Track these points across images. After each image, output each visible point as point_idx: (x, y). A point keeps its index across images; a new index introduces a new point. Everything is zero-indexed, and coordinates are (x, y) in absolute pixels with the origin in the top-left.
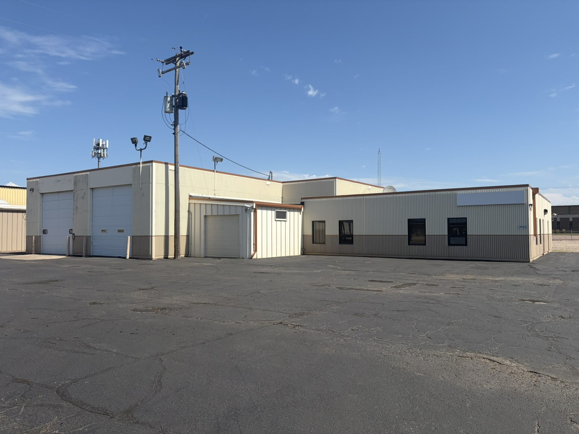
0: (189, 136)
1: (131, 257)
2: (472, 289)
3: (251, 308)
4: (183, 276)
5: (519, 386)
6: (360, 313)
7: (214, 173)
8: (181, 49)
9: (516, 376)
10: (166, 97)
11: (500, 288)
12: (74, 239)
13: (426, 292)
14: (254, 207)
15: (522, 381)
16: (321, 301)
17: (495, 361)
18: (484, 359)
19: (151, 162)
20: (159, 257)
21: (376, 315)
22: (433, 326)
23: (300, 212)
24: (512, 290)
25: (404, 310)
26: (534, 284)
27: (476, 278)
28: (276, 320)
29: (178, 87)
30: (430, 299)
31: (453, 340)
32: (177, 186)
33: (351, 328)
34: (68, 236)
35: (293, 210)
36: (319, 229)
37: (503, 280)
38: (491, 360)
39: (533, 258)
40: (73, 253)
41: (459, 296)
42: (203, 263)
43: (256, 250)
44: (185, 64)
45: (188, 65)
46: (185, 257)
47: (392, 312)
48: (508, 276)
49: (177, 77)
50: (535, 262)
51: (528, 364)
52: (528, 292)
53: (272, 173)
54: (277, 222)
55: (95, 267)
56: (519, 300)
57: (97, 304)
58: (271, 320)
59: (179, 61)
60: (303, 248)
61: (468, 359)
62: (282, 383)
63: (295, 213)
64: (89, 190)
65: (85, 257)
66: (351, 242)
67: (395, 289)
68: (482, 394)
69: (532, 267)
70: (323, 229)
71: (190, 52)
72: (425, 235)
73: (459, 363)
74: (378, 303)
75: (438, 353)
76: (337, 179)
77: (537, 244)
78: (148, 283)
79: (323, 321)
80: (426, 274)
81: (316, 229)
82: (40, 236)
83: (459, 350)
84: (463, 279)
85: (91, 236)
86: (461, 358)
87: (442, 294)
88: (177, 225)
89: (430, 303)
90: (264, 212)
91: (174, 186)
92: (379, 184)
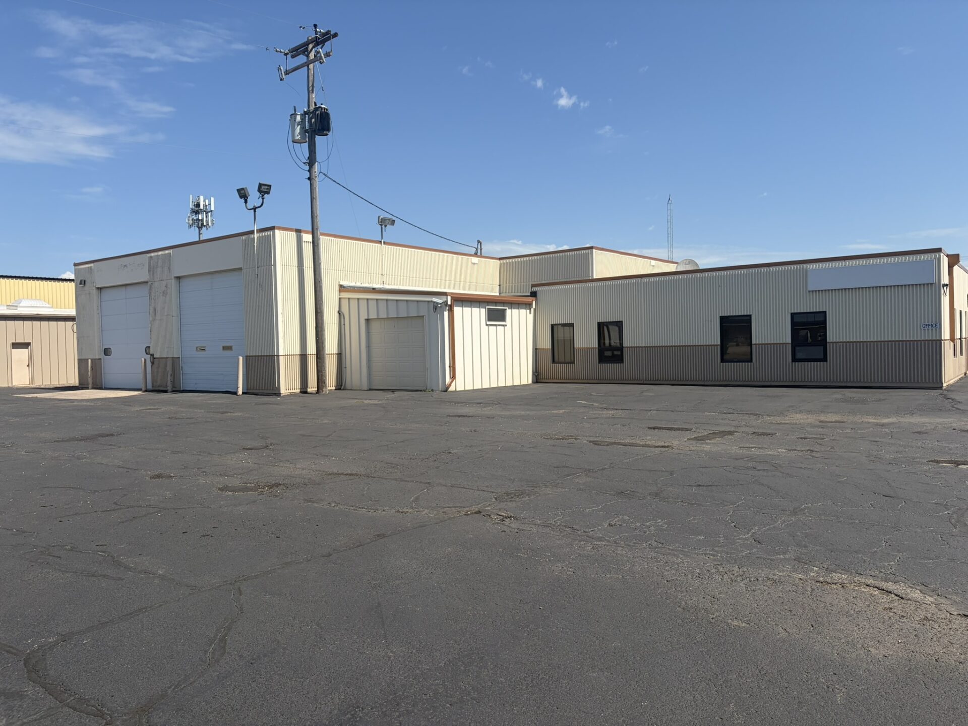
0: (335, 182)
1: (245, 391)
2: (838, 440)
3: (429, 483)
4: (325, 423)
5: (944, 650)
6: (627, 491)
7: (380, 245)
8: (315, 28)
9: (936, 626)
10: (294, 115)
11: (890, 437)
12: (153, 363)
13: (752, 448)
14: (449, 303)
15: (951, 637)
16: (557, 467)
17: (890, 592)
18: (868, 588)
19: (273, 228)
20: (292, 391)
21: (657, 495)
22: (765, 516)
23: (530, 309)
24: (914, 442)
25: (711, 484)
26: (954, 429)
27: (845, 420)
28: (471, 506)
29: (314, 96)
30: (760, 462)
31: (806, 546)
32: (317, 270)
33: (608, 521)
34: (143, 359)
35: (517, 306)
36: (564, 337)
37: (896, 423)
38: (883, 590)
39: (949, 381)
40: (153, 387)
41: (814, 454)
42: (364, 401)
43: (453, 377)
44: (323, 55)
45: (328, 57)
46: (336, 389)
47: (687, 487)
48: (904, 415)
49: (311, 78)
50: (952, 389)
51: (958, 599)
52: (944, 445)
53: (481, 243)
54: (490, 327)
55: (182, 410)
56: (929, 461)
57: (162, 477)
58: (462, 505)
59: (313, 50)
60: (536, 372)
61: (835, 587)
62: (459, 645)
63: (521, 310)
64: (173, 281)
65: (171, 392)
66: (619, 359)
67: (694, 442)
68: (868, 671)
69: (948, 397)
70: (570, 337)
71: (332, 33)
72: (751, 344)
73: (819, 598)
74: (662, 471)
75: (776, 574)
76: (594, 250)
77: (954, 355)
78: (262, 438)
79: (558, 508)
80: (751, 414)
81: (558, 337)
82: (100, 359)
83: (817, 569)
84: (820, 422)
85: (179, 358)
86: (821, 584)
87: (782, 452)
88: (320, 336)
89: (759, 470)
90: (467, 310)
91: (313, 269)
92: (670, 257)
